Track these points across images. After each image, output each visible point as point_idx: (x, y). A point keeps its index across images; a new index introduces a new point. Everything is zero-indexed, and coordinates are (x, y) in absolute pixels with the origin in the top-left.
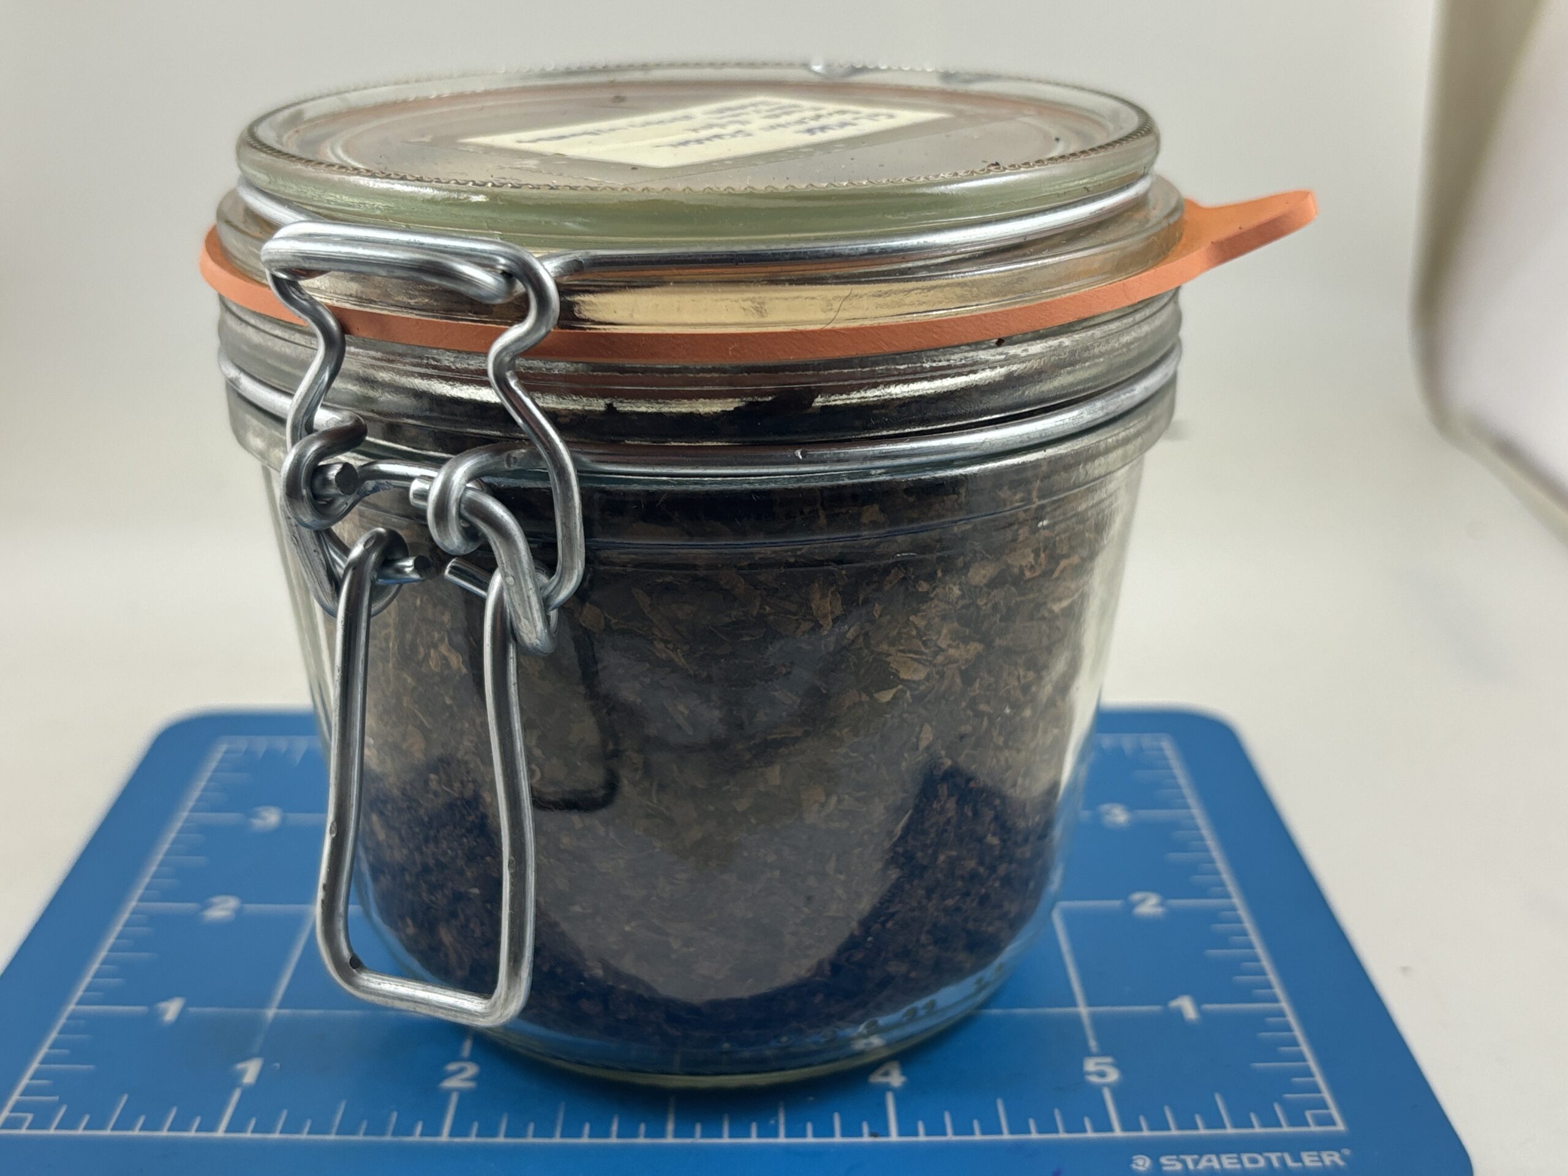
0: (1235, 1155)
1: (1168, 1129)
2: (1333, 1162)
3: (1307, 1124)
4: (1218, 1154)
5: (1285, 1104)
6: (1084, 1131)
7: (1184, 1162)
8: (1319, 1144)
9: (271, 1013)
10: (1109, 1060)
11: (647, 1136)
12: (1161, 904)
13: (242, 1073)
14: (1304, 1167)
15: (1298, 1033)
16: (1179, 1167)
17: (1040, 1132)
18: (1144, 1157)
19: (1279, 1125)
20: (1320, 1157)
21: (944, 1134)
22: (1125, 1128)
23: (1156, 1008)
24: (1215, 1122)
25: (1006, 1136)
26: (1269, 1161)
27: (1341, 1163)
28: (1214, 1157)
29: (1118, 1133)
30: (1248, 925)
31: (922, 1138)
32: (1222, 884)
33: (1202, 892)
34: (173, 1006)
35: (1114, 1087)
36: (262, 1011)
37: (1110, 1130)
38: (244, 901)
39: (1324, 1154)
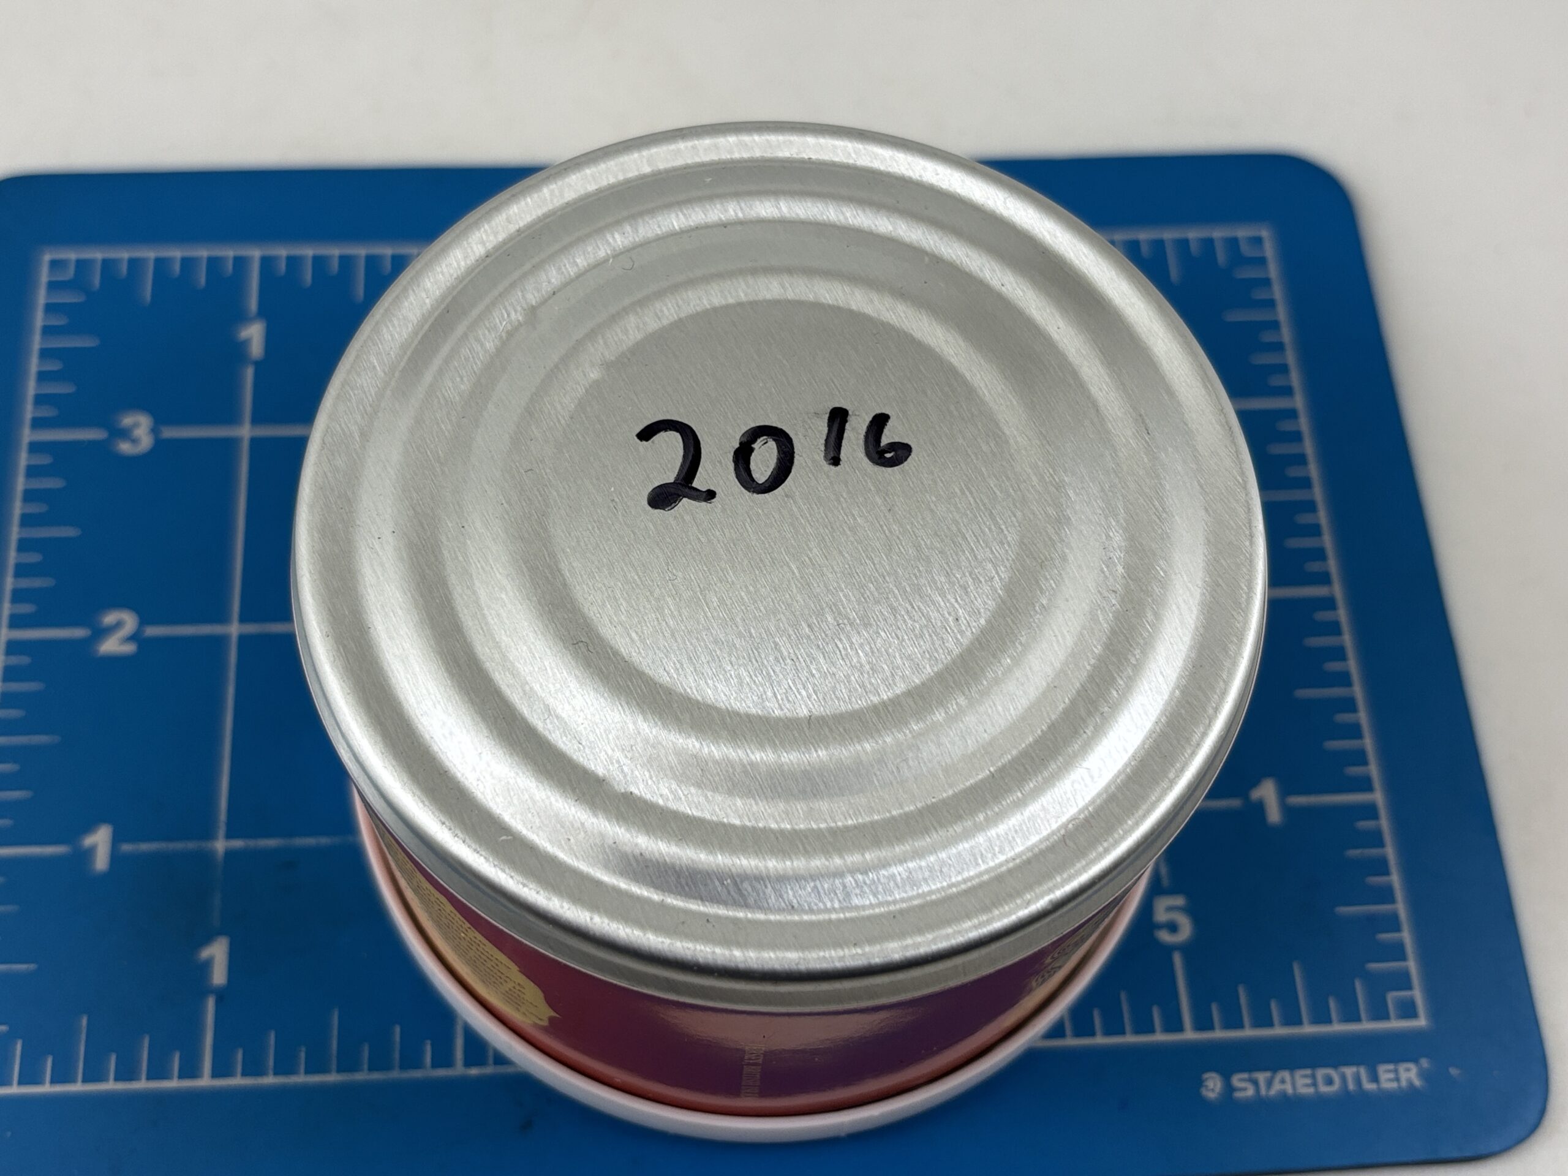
0: (1308, 1072)
1: (1242, 1025)
3: (1388, 1017)
4: (1292, 1067)
5: (1366, 980)
6: (1153, 1030)
7: (1255, 1083)
8: (1397, 1050)
9: (220, 846)
10: (1182, 901)
13: (208, 965)
14: (1379, 1089)
15: (1390, 851)
16: (1250, 1092)
17: (1104, 1034)
18: (1214, 1075)
19: (1359, 1018)
20: (1396, 1071)
22: (1196, 1026)
23: (1235, 803)
24: (1291, 1012)
25: (1070, 1042)
26: (1343, 1078)
28: (1286, 1074)
29: (1189, 1035)
30: (1346, 639)
32: (1323, 556)
33: (1298, 572)
34: (100, 840)
35: (1185, 949)
36: (206, 845)
37: (1180, 1029)
38: (144, 621)
39: (1402, 1067)
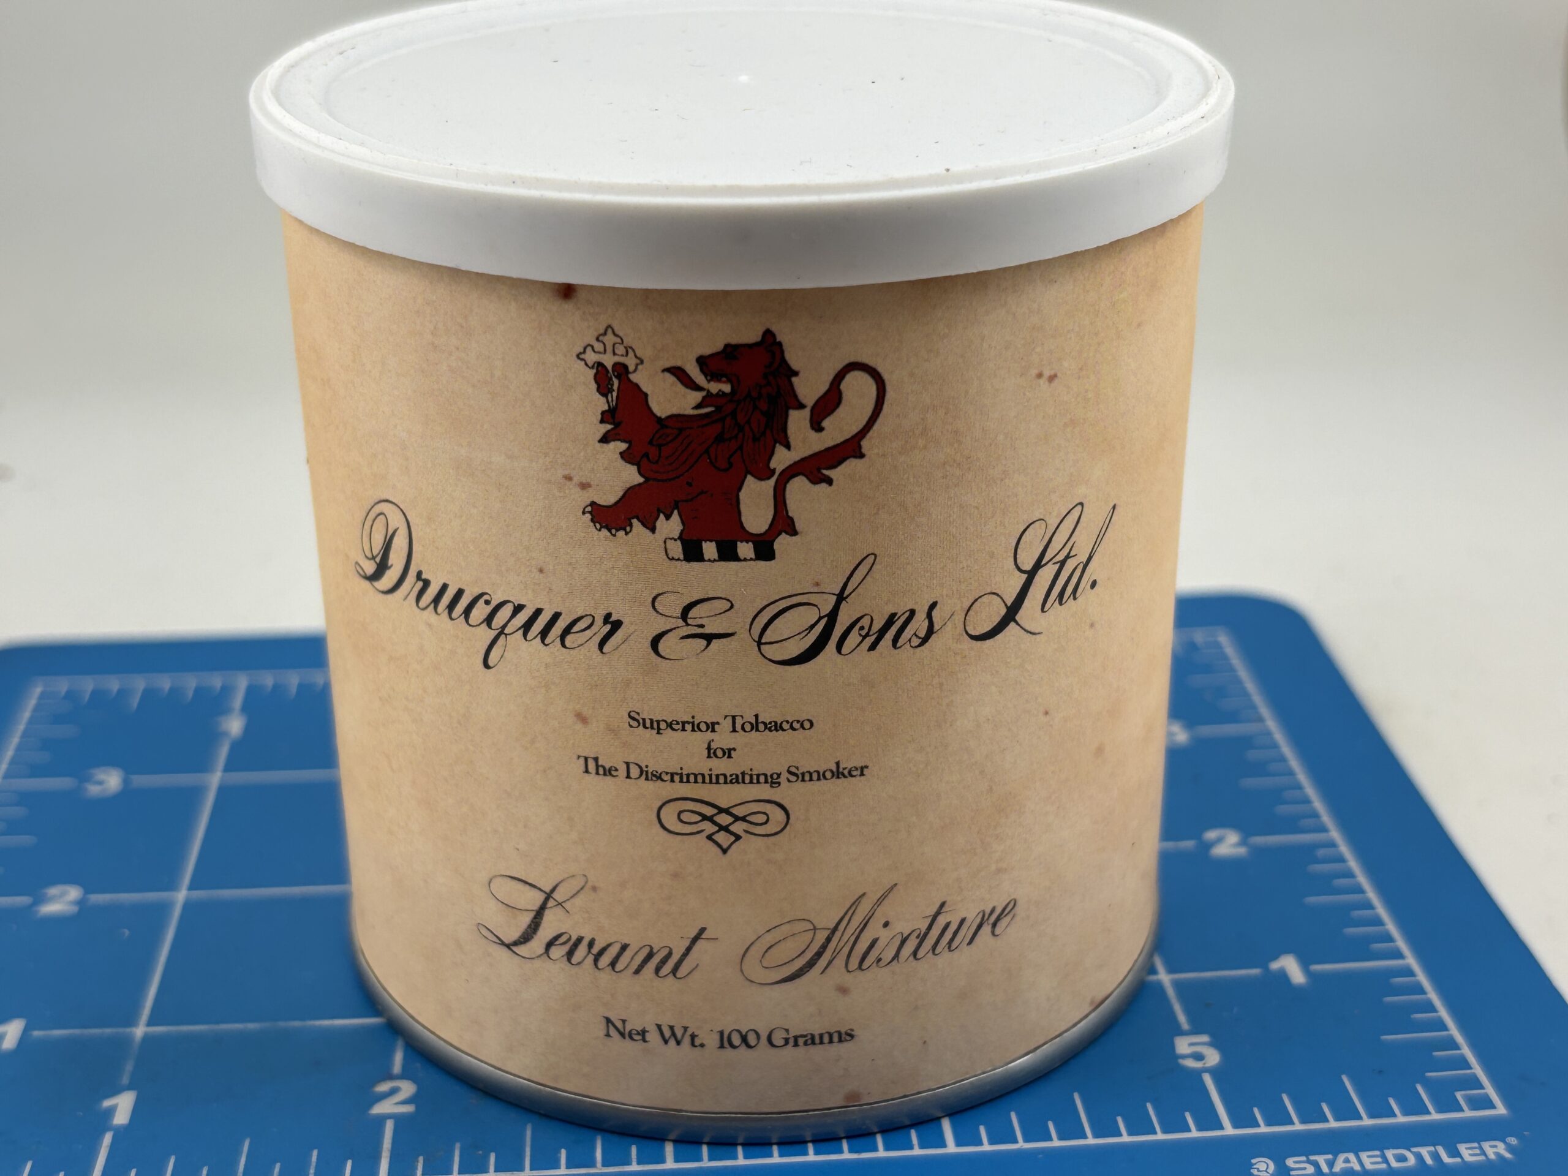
0: (1377, 1153)
1: (1292, 1123)
2: (1497, 1154)
3: (1462, 1110)
4: (1356, 1150)
5: (1428, 1084)
6: (1189, 1130)
7: (1316, 1165)
8: (1478, 1132)
9: (139, 1031)
10: (1205, 1038)
11: (639, 1163)
12: (1243, 843)
13: (111, 1111)
14: (1464, 1162)
15: (1433, 997)
16: (1310, 1170)
17: (1130, 1134)
18: (1263, 1159)
19: (1428, 1113)
20: (1481, 1148)
21: (1016, 1141)
22: (1236, 1126)
23: (1255, 971)
24: (1346, 1111)
25: (1091, 1141)
26: (1419, 1157)
27: (1508, 1155)
28: (1351, 1156)
29: (1229, 1130)
30: (1353, 864)
31: (987, 1147)
32: (1315, 815)
33: (1292, 825)
34: (12, 1031)
35: (1217, 1073)
36: (128, 1030)
37: (1222, 1128)
38: (88, 891)
39: (1486, 1145)
